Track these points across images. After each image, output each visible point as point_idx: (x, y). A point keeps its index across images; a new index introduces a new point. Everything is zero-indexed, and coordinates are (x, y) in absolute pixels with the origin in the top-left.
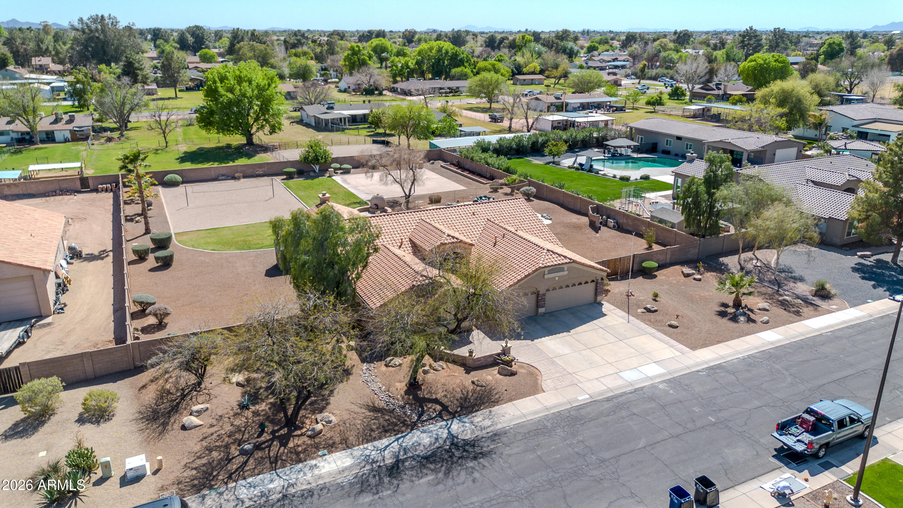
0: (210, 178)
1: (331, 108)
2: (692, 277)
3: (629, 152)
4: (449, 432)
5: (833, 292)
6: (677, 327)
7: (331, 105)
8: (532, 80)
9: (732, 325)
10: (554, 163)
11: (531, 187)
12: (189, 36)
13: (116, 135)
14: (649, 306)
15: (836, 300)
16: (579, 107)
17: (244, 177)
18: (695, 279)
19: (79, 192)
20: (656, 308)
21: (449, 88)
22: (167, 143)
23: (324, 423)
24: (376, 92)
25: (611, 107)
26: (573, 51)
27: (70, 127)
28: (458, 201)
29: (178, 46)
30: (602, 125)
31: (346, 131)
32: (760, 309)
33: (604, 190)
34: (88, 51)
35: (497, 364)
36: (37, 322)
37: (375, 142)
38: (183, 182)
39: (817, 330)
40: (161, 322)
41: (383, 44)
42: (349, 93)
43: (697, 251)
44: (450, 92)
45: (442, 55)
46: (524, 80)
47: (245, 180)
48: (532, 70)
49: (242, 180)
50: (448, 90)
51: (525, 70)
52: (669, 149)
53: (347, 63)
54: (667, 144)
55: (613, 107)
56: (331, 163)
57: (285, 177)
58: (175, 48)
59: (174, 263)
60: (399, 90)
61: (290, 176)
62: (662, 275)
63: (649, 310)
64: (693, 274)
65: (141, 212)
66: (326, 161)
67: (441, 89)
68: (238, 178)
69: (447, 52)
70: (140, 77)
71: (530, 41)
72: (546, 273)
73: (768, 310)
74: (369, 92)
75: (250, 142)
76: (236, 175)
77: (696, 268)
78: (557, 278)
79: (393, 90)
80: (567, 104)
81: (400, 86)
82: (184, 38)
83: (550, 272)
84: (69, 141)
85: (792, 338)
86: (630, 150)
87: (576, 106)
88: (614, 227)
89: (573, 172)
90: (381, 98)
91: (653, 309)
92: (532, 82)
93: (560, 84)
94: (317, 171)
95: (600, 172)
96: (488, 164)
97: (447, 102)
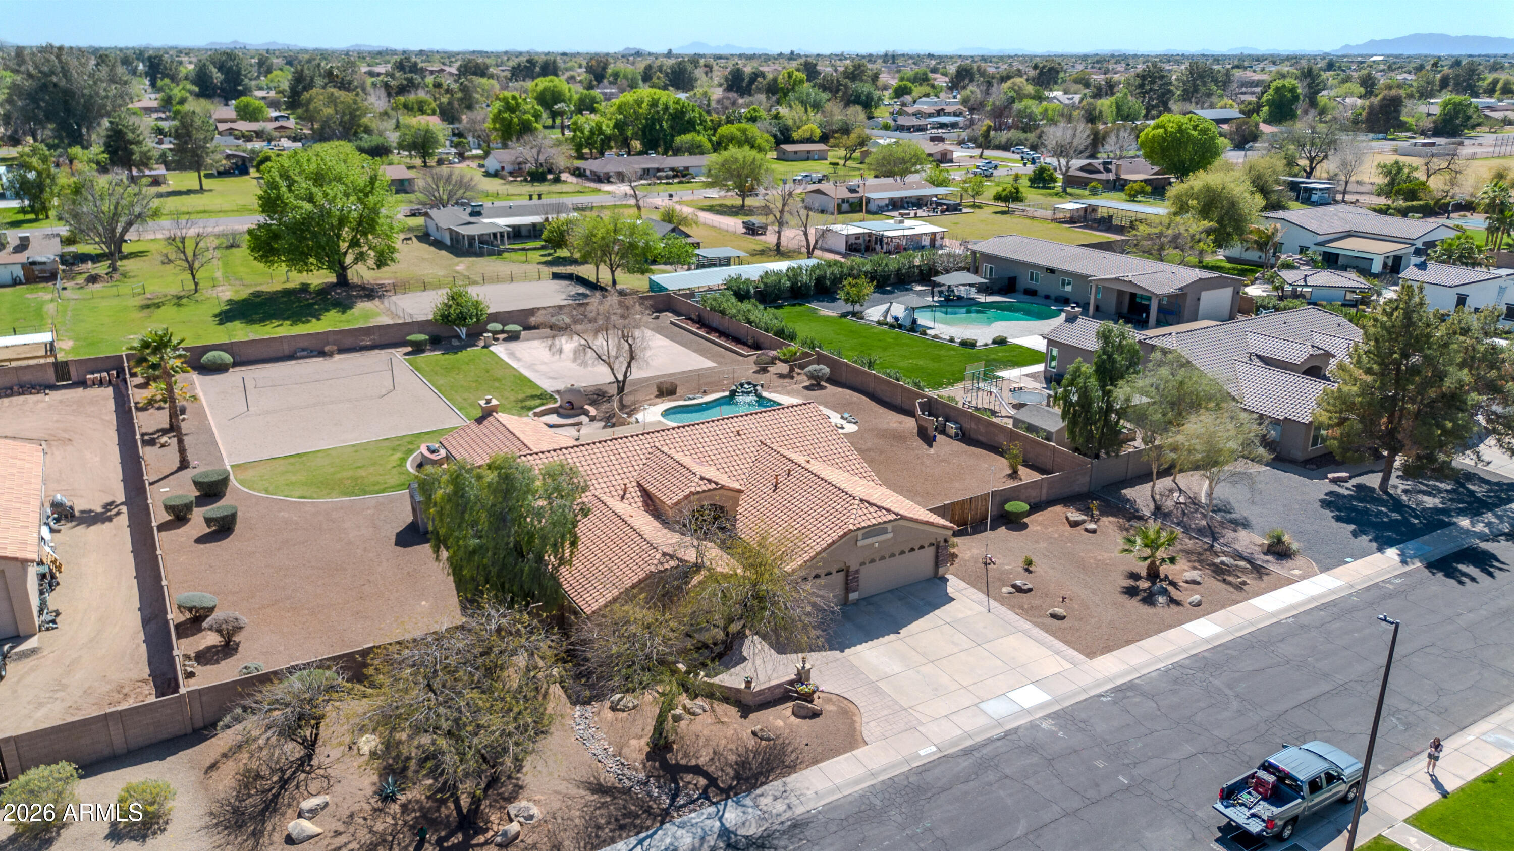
0: (280, 354)
1: (476, 213)
2: (1082, 527)
3: (973, 291)
4: (722, 824)
5: (1295, 546)
6: (1063, 618)
7: (478, 209)
8: (809, 152)
9: (1146, 610)
10: (854, 314)
11: (822, 366)
12: (215, 70)
13: (102, 268)
14: (1018, 582)
15: (1299, 561)
16: (887, 206)
17: (341, 351)
18: (1086, 530)
19: (53, 388)
20: (1029, 586)
21: (672, 169)
22: (196, 284)
23: (522, 820)
24: (550, 177)
25: (938, 204)
26: (872, 99)
27: (22, 258)
29: (197, 89)
30: (926, 242)
31: (506, 255)
32: (1187, 582)
33: (936, 365)
34: (39, 107)
35: (792, 699)
36: (12, 648)
37: (556, 276)
38: (235, 364)
39: (1273, 615)
40: (227, 643)
41: (555, 87)
42: (503, 178)
43: (1088, 479)
44: (674, 176)
45: (658, 112)
46: (796, 153)
47: (342, 356)
48: (808, 135)
49: (337, 357)
50: (671, 173)
51: (795, 135)
52: (1034, 288)
53: (497, 126)
54: (1031, 279)
55: (941, 204)
56: (487, 323)
57: (409, 349)
58: (191, 92)
59: (238, 527)
60: (588, 173)
61: (418, 348)
62: (1035, 522)
63: (1019, 589)
64: (1084, 522)
65: (167, 426)
66: (478, 320)
67: (659, 170)
68: (330, 354)
69: (666, 108)
70: (136, 157)
71: (801, 82)
72: (860, 537)
73: (1198, 583)
74: (538, 176)
75: (343, 281)
76: (327, 349)
77: (1087, 511)
78: (876, 545)
79: (579, 173)
80: (868, 200)
81: (590, 166)
82: (205, 74)
83: (865, 537)
84: (21, 283)
85: (1237, 631)
86: (973, 289)
87: (883, 203)
88: (957, 435)
89: (884, 332)
90: (558, 187)
91: (1025, 587)
92: (807, 157)
93: (854, 159)
94: (464, 337)
95: (928, 332)
96: (750, 323)
97: (671, 196)
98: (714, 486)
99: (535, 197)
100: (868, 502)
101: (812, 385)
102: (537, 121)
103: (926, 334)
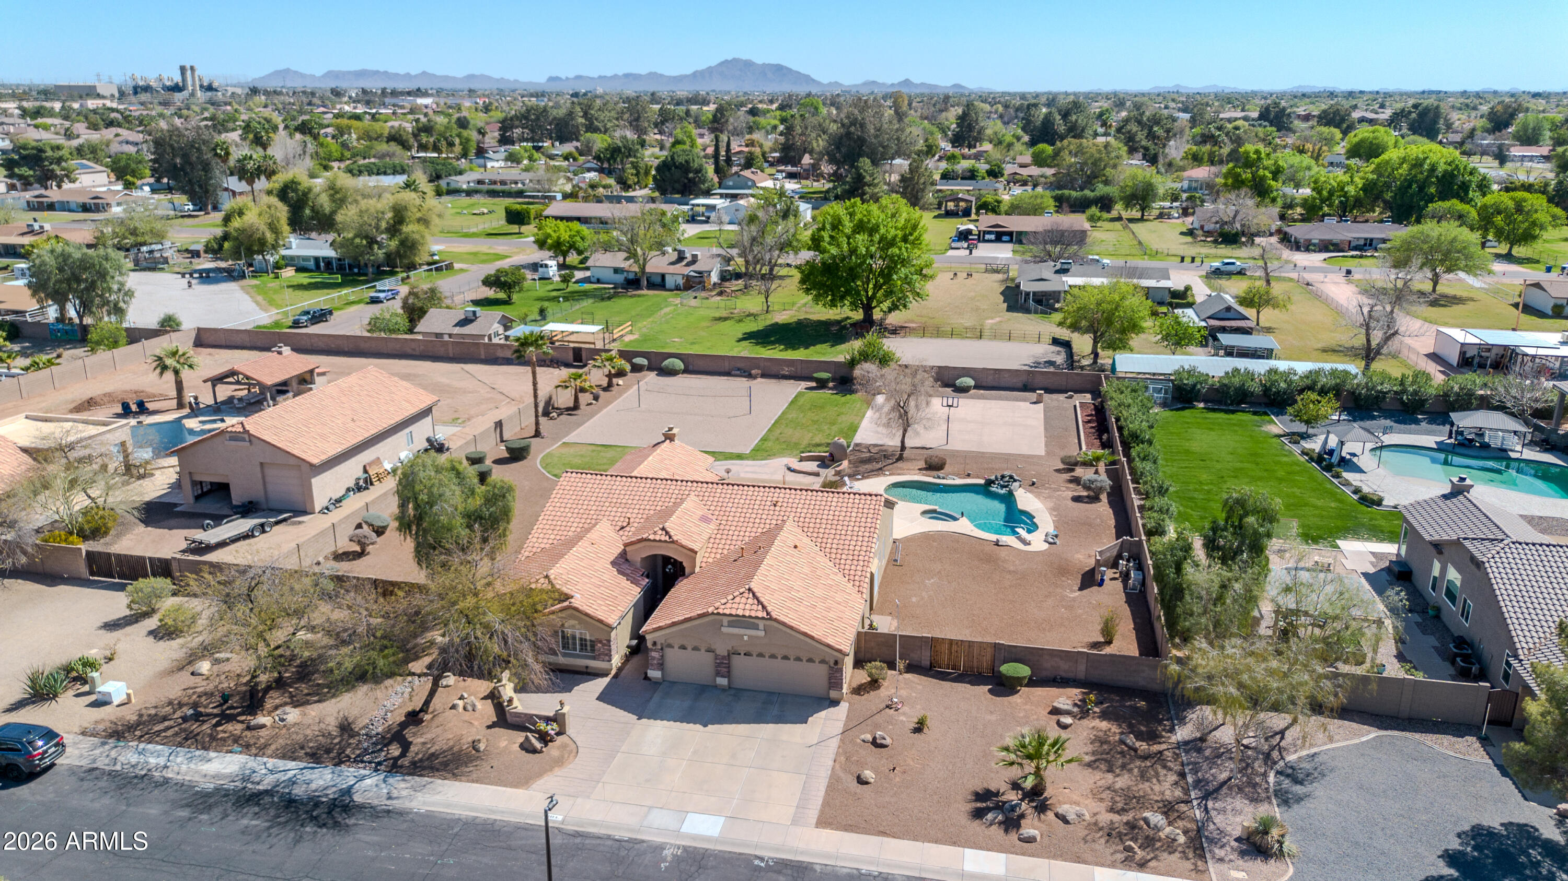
2: (1058, 717)
4: (355, 784)
6: (867, 783)
10: (1300, 436)
11: (1102, 478)
13: (740, 285)
14: (879, 734)
17: (764, 376)
18: (1059, 723)
19: (568, 366)
20: (888, 741)
22: (768, 306)
23: (278, 719)
24: (1242, 240)
28: (969, 475)
31: (1054, 314)
32: (1057, 815)
37: (1056, 341)
38: (686, 371)
40: (363, 551)
41: (1376, 138)
42: (1193, 237)
45: (1422, 173)
47: (763, 380)
49: (759, 380)
53: (1230, 181)
57: (814, 384)
60: (1293, 238)
61: (822, 384)
62: (1026, 695)
63: (874, 743)
64: (1068, 713)
68: (756, 377)
69: (1433, 169)
72: (725, 623)
73: (1067, 822)
74: (1229, 239)
75: (868, 318)
76: (754, 372)
77: (1087, 704)
78: (746, 638)
79: (1284, 238)
81: (1299, 231)
83: (731, 625)
84: (678, 290)
86: (1514, 439)
95: (1346, 475)
96: (1118, 420)
97: (1349, 272)
98: (667, 538)
99: (1187, 260)
100: (754, 594)
101: (1088, 497)
102: (1275, 179)
103: (1337, 476)
